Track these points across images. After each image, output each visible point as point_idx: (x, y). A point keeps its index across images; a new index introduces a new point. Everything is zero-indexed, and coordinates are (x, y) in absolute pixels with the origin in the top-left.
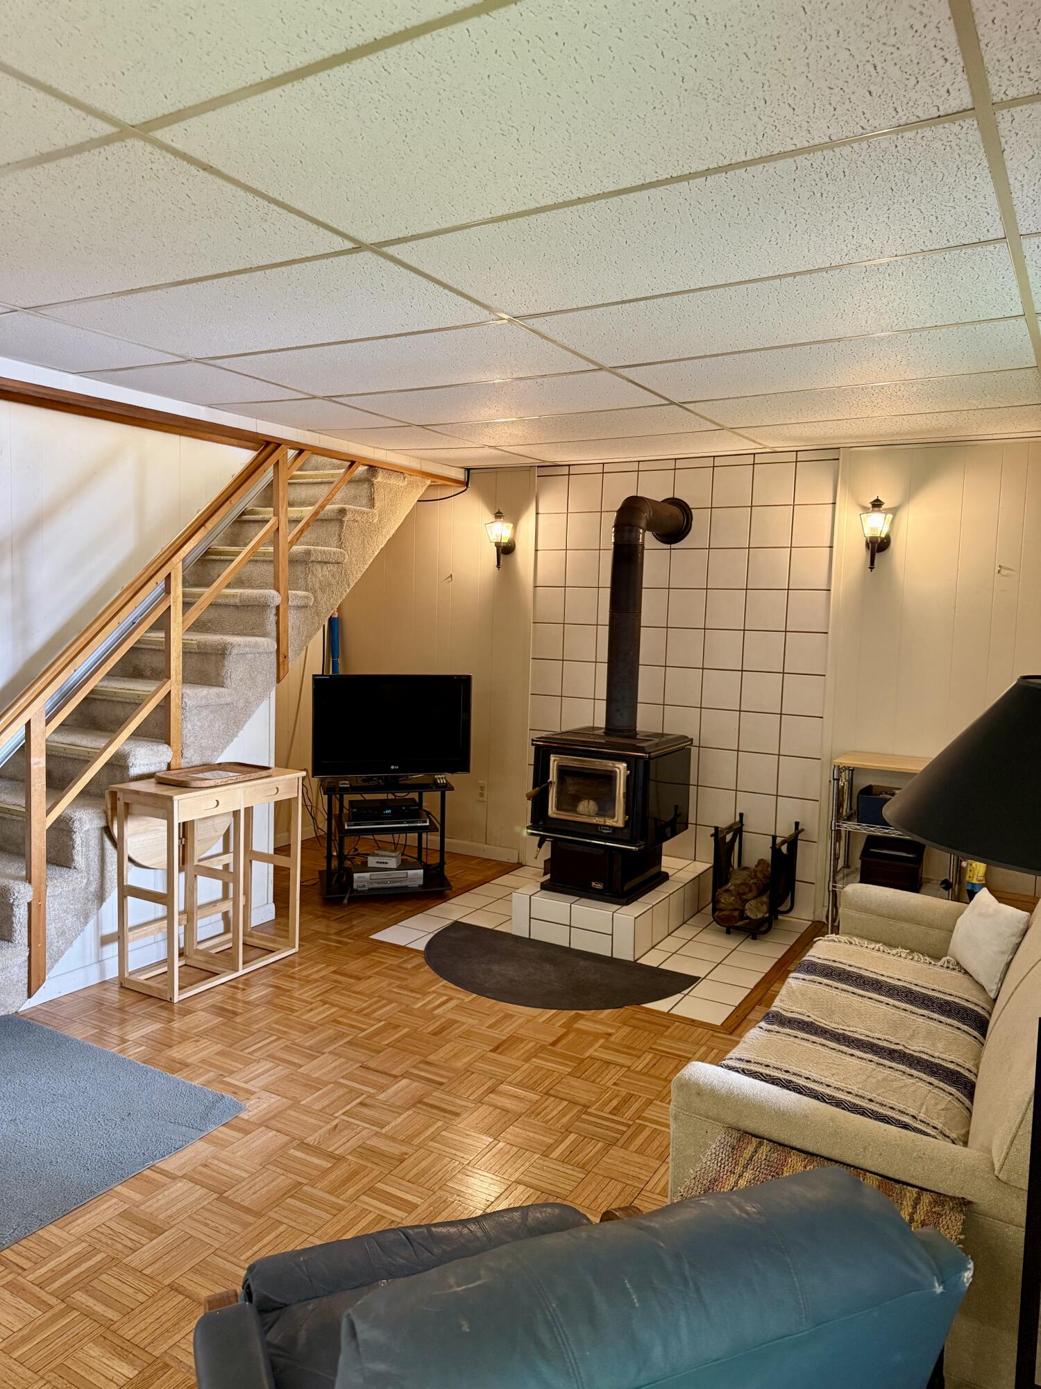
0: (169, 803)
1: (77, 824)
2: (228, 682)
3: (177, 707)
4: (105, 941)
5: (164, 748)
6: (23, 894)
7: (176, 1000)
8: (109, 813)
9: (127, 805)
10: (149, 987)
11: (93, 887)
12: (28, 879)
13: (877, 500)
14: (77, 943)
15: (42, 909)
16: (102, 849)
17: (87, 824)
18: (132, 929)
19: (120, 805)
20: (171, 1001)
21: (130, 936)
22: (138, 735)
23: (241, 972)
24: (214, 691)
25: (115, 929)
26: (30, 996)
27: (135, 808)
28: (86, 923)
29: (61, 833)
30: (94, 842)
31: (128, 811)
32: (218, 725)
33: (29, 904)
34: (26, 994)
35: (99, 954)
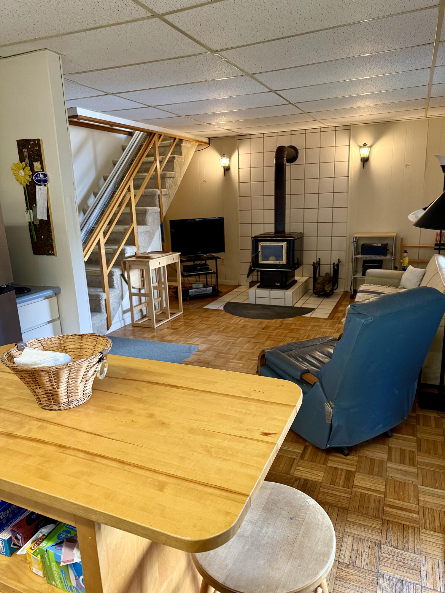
0: (147, 263)
1: (115, 273)
2: (147, 223)
3: (136, 232)
4: (124, 312)
5: (134, 247)
6: (104, 296)
7: (155, 327)
8: (123, 269)
9: (130, 265)
10: (145, 324)
11: (120, 294)
12: (104, 291)
13: (365, 144)
14: (117, 313)
15: (109, 301)
16: (121, 282)
17: (117, 272)
18: (135, 307)
19: (127, 265)
20: (153, 327)
21: (134, 309)
22: (126, 244)
23: (170, 319)
24: (145, 226)
25: (129, 307)
26: (108, 329)
27: (132, 266)
28: (119, 306)
29: (111, 275)
30: (119, 279)
31: (130, 268)
32: (147, 238)
33: (105, 300)
34: (107, 329)
35: (123, 317)
